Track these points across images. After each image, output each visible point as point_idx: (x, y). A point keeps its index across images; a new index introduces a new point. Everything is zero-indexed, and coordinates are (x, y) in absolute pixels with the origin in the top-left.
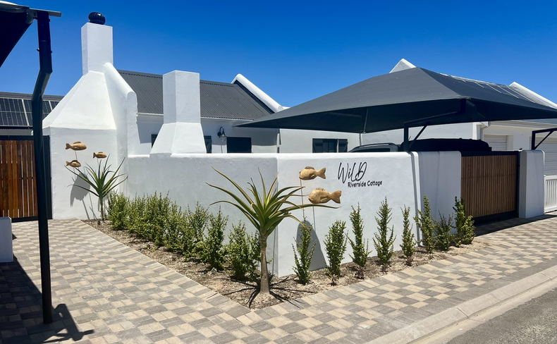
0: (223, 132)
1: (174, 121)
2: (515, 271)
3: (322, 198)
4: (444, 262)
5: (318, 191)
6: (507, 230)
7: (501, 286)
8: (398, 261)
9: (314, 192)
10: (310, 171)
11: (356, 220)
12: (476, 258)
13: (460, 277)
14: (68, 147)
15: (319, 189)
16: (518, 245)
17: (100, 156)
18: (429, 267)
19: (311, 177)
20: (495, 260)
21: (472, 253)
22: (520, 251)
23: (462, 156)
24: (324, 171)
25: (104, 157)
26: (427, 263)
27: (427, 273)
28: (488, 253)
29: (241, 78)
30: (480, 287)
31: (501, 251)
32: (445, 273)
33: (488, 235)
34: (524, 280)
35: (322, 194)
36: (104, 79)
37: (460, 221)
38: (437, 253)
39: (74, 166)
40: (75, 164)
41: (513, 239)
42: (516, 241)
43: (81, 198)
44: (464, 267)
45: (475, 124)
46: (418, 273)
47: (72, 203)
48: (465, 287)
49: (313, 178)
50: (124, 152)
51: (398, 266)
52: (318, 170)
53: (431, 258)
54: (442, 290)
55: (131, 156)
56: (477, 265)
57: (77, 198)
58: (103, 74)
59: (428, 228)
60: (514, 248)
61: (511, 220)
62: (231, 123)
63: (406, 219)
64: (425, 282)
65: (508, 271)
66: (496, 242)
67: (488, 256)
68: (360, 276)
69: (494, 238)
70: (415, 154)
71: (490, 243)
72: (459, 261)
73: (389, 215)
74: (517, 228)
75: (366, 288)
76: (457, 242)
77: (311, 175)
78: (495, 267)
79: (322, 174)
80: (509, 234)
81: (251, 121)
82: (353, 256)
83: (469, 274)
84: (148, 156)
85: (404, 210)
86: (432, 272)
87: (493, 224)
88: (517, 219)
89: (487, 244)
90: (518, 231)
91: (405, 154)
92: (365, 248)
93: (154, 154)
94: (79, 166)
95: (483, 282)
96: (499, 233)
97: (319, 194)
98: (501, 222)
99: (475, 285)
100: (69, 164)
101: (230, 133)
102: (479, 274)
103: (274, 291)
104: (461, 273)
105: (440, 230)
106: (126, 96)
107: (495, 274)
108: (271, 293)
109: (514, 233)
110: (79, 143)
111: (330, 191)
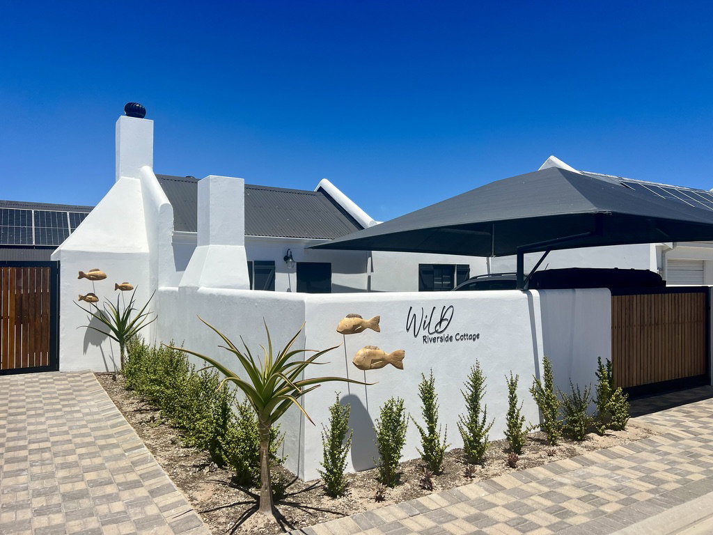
0: (291, 256)
1: (208, 243)
2: (679, 486)
3: (373, 361)
4: (568, 463)
5: (368, 350)
6: (687, 407)
7: (645, 516)
8: (498, 458)
9: (361, 352)
10: (355, 321)
11: (428, 395)
12: (621, 457)
13: (584, 493)
14: (82, 275)
15: (369, 347)
16: (696, 434)
17: (124, 288)
18: (539, 472)
19: (356, 329)
20: (653, 462)
21: (618, 449)
22: (696, 446)
23: (613, 295)
24: (377, 320)
25: (130, 289)
26: (541, 464)
27: (534, 484)
28: (644, 450)
29: (327, 184)
30: (610, 516)
31: (665, 445)
32: (562, 484)
33: (655, 416)
34: (688, 505)
35: (375, 355)
36: (140, 187)
37: (604, 394)
38: (564, 445)
39: (90, 301)
40: (91, 298)
41: (691, 424)
42: (695, 426)
43: (98, 343)
44: (598, 476)
45: (653, 246)
46: (518, 483)
47: (85, 350)
48: (585, 515)
49: (360, 331)
50: (156, 282)
51: (494, 467)
52: (368, 319)
53: (551, 454)
54: (546, 519)
55: (162, 288)
56: (618, 472)
57: (93, 344)
58: (138, 181)
59: (549, 406)
60: (688, 441)
61: (696, 390)
62: (303, 244)
63: (512, 393)
64: (525, 501)
65: (666, 487)
66: (662, 429)
67: (644, 455)
68: (427, 485)
69: (662, 420)
70: (535, 292)
71: (654, 428)
72: (593, 463)
73: (482, 386)
74: (703, 403)
75: (424, 510)
76: (599, 427)
77: (355, 326)
78: (648, 477)
79: (375, 325)
80: (688, 414)
81: (330, 241)
82: (422, 450)
83: (600, 488)
84: (177, 289)
85: (509, 378)
86: (541, 482)
87: (668, 396)
88: (708, 387)
89: (649, 431)
90: (704, 410)
91: (517, 293)
92: (441, 439)
93: (182, 287)
94: (96, 301)
95: (618, 507)
96: (673, 412)
97: (369, 355)
98: (682, 393)
99: (604, 513)
100: (82, 298)
101: (300, 257)
102: (618, 489)
103: (281, 508)
104: (590, 487)
105: (570, 409)
106: (159, 209)
107: (643, 490)
108: (275, 513)
109: (696, 412)
110: (98, 270)
111: (387, 351)
